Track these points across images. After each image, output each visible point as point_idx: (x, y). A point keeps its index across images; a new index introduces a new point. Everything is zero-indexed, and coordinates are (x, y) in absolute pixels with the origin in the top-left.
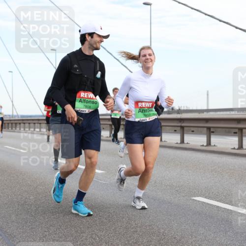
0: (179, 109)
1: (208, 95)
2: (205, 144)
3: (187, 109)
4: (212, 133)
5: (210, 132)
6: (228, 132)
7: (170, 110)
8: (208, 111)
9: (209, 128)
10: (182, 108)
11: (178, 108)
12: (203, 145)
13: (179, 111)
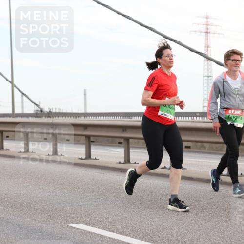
0: (50, 112)
1: (85, 95)
2: (84, 157)
3: (60, 111)
4: (92, 143)
5: (90, 141)
6: (111, 142)
7: (39, 112)
8: (86, 115)
9: (88, 137)
10: (54, 111)
11: (48, 111)
12: (81, 158)
13: (50, 114)
